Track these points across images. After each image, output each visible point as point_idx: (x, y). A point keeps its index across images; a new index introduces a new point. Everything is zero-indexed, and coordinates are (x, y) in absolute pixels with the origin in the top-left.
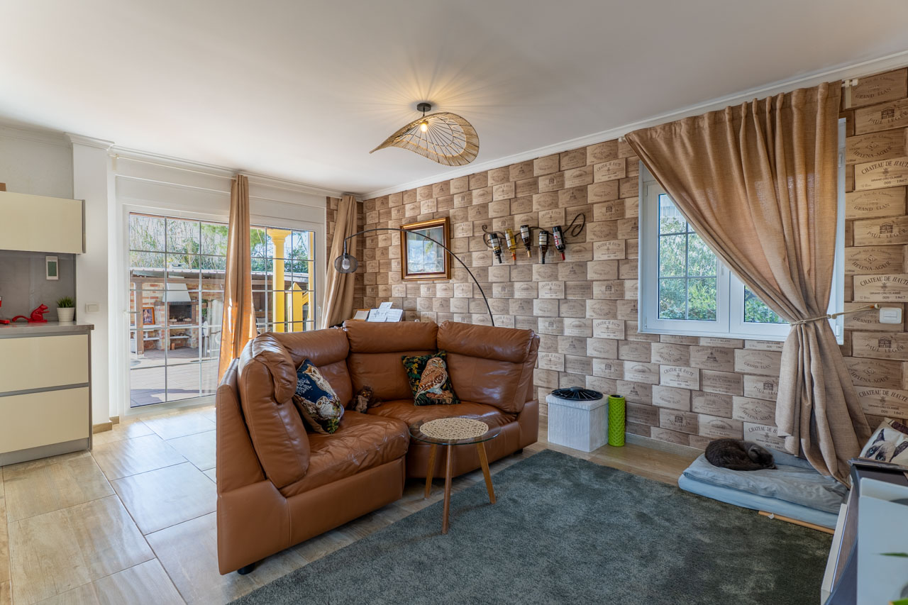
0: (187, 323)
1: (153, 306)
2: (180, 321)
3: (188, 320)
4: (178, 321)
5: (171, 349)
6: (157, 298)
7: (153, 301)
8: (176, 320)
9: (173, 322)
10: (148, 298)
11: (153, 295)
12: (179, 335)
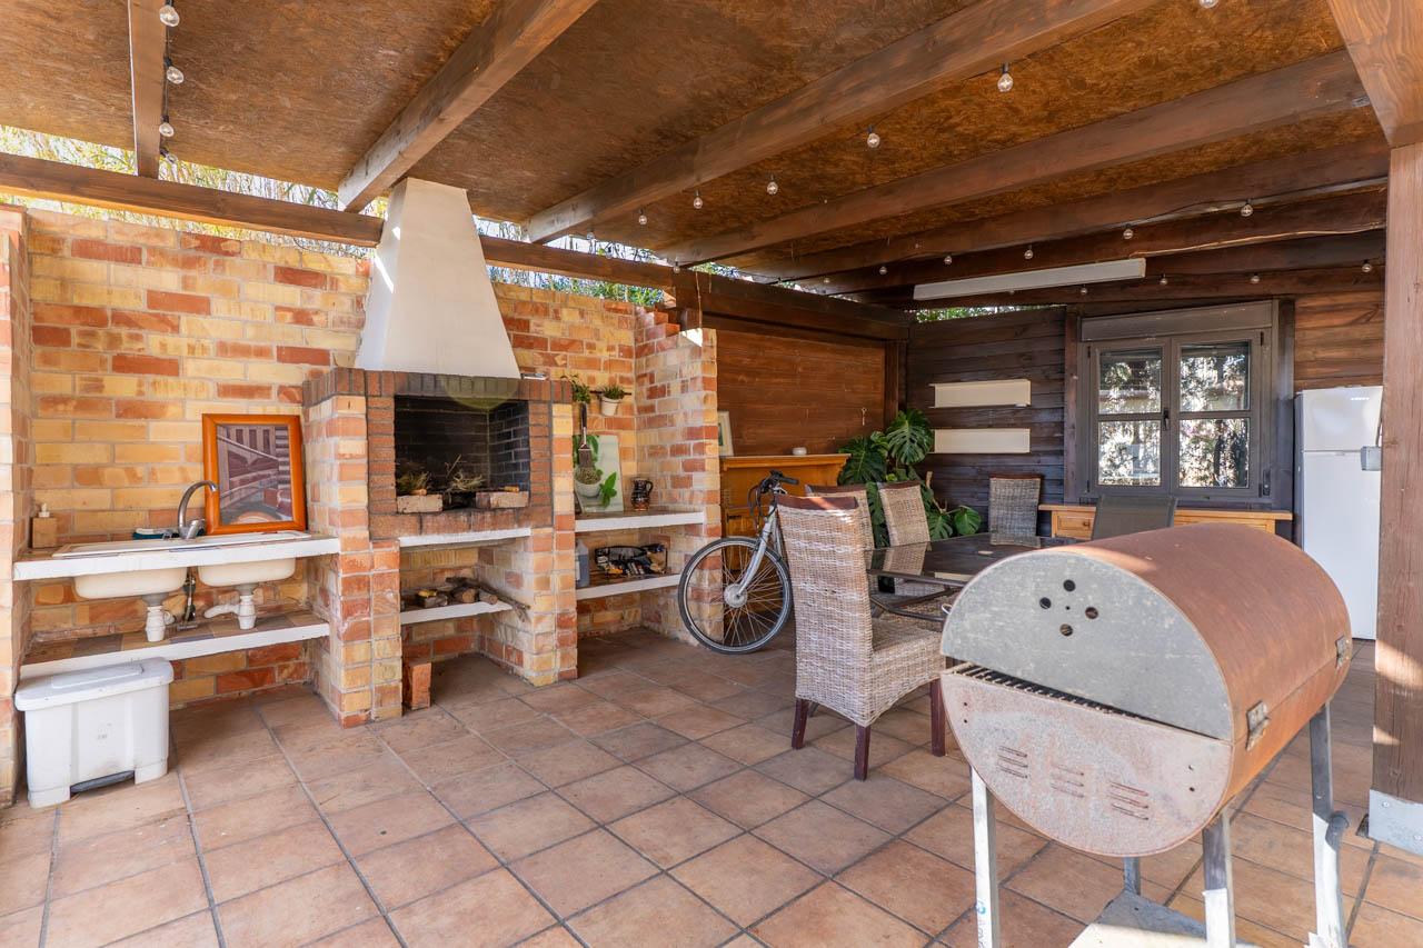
0: (500, 516)
1: (296, 410)
2: (461, 503)
3: (509, 498)
4: (448, 507)
5: (407, 705)
6: (321, 356)
7: (295, 374)
8: (435, 502)
9: (420, 516)
10: (262, 353)
11: (298, 337)
12: (453, 598)
